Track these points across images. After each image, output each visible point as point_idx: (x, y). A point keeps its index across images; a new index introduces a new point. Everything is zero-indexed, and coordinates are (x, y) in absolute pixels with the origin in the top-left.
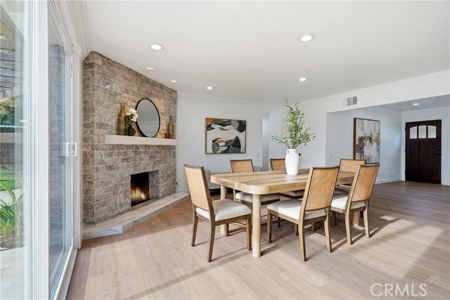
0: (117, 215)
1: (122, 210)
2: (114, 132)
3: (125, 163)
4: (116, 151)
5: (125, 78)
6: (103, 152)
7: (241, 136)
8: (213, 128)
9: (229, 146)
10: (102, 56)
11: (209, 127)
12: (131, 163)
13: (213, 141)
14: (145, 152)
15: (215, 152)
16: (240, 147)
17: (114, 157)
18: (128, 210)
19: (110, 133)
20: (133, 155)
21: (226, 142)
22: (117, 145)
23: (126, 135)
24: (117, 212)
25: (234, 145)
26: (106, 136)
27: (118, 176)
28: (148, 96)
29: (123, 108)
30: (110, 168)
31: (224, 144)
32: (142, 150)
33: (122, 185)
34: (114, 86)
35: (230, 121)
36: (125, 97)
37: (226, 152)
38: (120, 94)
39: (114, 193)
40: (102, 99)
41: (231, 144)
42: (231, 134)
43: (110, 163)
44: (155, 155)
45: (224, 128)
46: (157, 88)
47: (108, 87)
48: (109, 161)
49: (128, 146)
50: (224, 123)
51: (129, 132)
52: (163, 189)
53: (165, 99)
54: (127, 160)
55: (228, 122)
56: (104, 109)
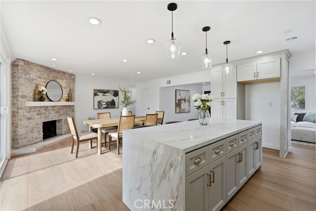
0: (33, 144)
1: (37, 141)
2: (32, 99)
3: (39, 116)
4: (33, 110)
5: (39, 71)
6: (24, 111)
7: (116, 99)
10: (23, 60)
11: (95, 94)
12: (43, 116)
13: (98, 102)
14: (52, 110)
15: (99, 108)
16: (115, 105)
17: (32, 113)
18: (41, 141)
19: (29, 101)
20: (44, 111)
21: (106, 103)
22: (34, 107)
23: (39, 101)
24: (33, 142)
25: (111, 104)
26: (27, 102)
27: (34, 122)
28: (54, 79)
29: (37, 87)
30: (29, 119)
31: (105, 103)
32: (50, 108)
33: (37, 127)
34: (32, 75)
35: (109, 90)
36: (39, 81)
37: (106, 108)
38: (35, 79)
39: (32, 132)
40: (23, 83)
41: (109, 103)
42: (109, 98)
43: (29, 117)
44: (60, 111)
46: (61, 74)
47: (27, 76)
48: (28, 115)
49: (40, 107)
50: (104, 92)
51: (41, 99)
52: (65, 129)
53: (66, 79)
54: (40, 114)
55: (108, 92)
56: (25, 88)
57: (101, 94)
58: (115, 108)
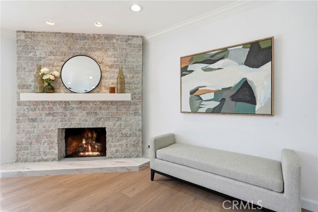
0: (39, 161)
1: (46, 158)
2: (38, 91)
3: (51, 118)
4: (41, 107)
6: (25, 108)
7: (258, 78)
8: (191, 71)
9: (223, 100)
10: (24, 32)
11: (184, 71)
12: (59, 118)
13: (192, 93)
14: (78, 108)
15: (194, 111)
17: (38, 111)
18: (54, 160)
20: (61, 110)
21: (217, 93)
22: (42, 102)
24: (40, 158)
25: (235, 98)
26: (21, 94)
27: (41, 127)
28: (83, 52)
30: (34, 120)
31: (212, 96)
32: (74, 106)
33: (47, 136)
34: (38, 53)
35: (225, 50)
36: (51, 60)
37: (216, 111)
38: (44, 58)
39: (37, 142)
40: (24, 66)
41: (227, 95)
43: (34, 117)
44: (98, 111)
45: (211, 66)
47: (31, 55)
48: (32, 114)
49: (54, 103)
53: (115, 49)
54: (53, 115)
55: (223, 53)
56: (27, 73)
57: (198, 68)
58: (253, 113)
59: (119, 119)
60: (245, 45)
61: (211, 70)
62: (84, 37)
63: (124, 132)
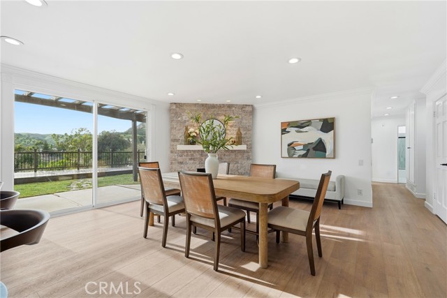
2: (183, 143)
3: (192, 161)
4: (186, 154)
5: (191, 111)
6: (176, 155)
7: (327, 138)
8: (289, 132)
9: (308, 150)
10: (175, 104)
11: (284, 131)
12: (197, 162)
13: (289, 145)
15: (291, 156)
16: (324, 150)
17: (184, 157)
19: (181, 144)
20: (199, 156)
21: (305, 146)
22: (186, 151)
25: (315, 149)
26: (178, 146)
29: (187, 129)
30: (181, 163)
31: (302, 147)
34: (184, 118)
35: (310, 121)
36: (192, 122)
37: (305, 156)
38: (188, 121)
40: (175, 126)
41: (311, 147)
42: (312, 135)
43: (182, 161)
44: (223, 157)
45: (301, 130)
47: (179, 119)
48: (180, 159)
49: (194, 151)
50: (300, 126)
51: (193, 143)
54: (194, 159)
55: (308, 123)
56: (177, 132)
57: (293, 130)
58: (325, 157)
59: (237, 162)
60: (320, 120)
61: (301, 132)
62: (213, 106)
63: (240, 171)
